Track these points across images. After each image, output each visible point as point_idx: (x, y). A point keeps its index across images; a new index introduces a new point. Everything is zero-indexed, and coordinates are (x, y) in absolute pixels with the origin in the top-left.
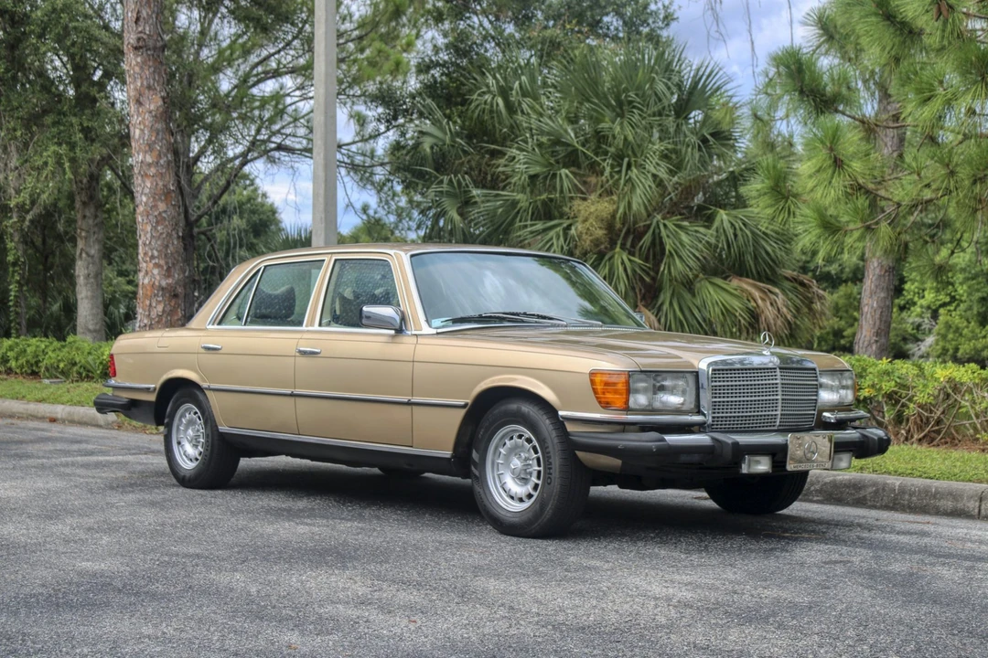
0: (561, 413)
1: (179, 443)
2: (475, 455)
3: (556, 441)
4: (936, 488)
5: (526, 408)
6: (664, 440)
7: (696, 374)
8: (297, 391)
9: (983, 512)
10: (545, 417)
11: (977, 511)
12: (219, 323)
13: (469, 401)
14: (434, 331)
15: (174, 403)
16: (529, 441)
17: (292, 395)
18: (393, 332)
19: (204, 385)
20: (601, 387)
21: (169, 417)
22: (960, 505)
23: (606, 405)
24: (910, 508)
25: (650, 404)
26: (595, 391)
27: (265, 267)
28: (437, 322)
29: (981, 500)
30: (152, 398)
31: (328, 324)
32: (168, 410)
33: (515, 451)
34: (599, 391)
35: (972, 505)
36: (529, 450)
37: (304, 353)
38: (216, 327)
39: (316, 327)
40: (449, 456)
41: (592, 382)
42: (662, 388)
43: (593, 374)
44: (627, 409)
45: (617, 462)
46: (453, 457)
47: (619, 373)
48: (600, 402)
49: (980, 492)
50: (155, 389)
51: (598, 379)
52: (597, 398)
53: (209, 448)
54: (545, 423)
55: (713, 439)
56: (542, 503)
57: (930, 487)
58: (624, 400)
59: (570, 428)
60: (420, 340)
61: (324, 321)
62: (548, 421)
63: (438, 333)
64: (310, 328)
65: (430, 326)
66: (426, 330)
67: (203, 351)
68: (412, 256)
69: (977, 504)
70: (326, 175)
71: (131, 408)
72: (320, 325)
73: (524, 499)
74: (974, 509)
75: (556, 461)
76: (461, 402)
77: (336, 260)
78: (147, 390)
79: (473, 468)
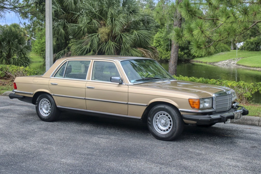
0: (179, 109)
1: (41, 109)
2: (149, 118)
3: (177, 116)
4: (246, 118)
5: (167, 107)
6: (211, 117)
7: (212, 98)
8: (86, 98)
9: (260, 124)
10: (173, 110)
11: (258, 124)
12: (54, 77)
13: (148, 104)
14: (133, 84)
15: (40, 98)
16: (167, 116)
17: (85, 99)
18: (119, 83)
19: (52, 94)
20: (191, 103)
21: (38, 101)
22: (253, 123)
23: (193, 108)
24: (239, 123)
25: (203, 107)
26: (190, 104)
27: (69, 61)
28: (133, 81)
29: (259, 121)
30: (32, 96)
31: (94, 80)
32: (37, 100)
33: (162, 118)
34: (191, 104)
35: (257, 123)
36: (167, 118)
37: (88, 88)
38: (53, 77)
39: (91, 80)
40: (140, 118)
41: (189, 102)
42: (205, 102)
43: (189, 99)
44: (199, 109)
45: (195, 122)
46: (141, 119)
47: (197, 99)
48: (192, 107)
49: (259, 119)
50: (33, 94)
51: (191, 101)
52: (191, 106)
53: (53, 111)
54: (173, 112)
55: (221, 116)
56: (172, 132)
57: (244, 118)
58: (198, 106)
59: (182, 113)
60: (129, 86)
61: (93, 79)
62: (174, 111)
63: (134, 84)
64: (89, 80)
65: (131, 82)
66: (130, 83)
67: (51, 84)
68: (121, 62)
69: (258, 122)
70: (50, 25)
71: (24, 98)
72: (92, 80)
73: (166, 131)
74: (257, 124)
75: (177, 122)
76: (146, 105)
77: (94, 61)
78: (31, 94)
79: (149, 122)
